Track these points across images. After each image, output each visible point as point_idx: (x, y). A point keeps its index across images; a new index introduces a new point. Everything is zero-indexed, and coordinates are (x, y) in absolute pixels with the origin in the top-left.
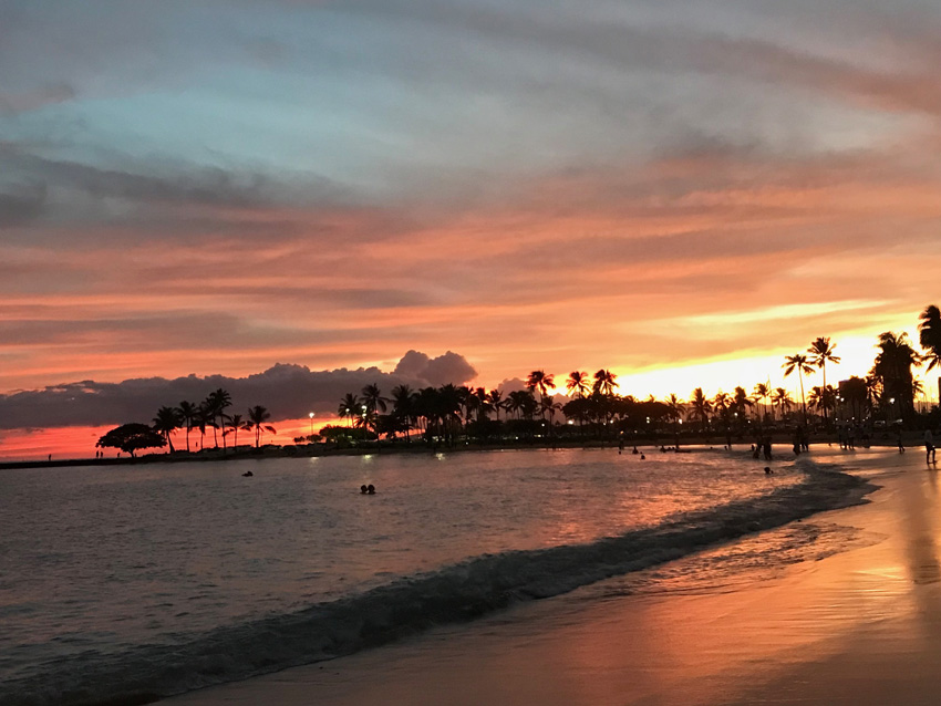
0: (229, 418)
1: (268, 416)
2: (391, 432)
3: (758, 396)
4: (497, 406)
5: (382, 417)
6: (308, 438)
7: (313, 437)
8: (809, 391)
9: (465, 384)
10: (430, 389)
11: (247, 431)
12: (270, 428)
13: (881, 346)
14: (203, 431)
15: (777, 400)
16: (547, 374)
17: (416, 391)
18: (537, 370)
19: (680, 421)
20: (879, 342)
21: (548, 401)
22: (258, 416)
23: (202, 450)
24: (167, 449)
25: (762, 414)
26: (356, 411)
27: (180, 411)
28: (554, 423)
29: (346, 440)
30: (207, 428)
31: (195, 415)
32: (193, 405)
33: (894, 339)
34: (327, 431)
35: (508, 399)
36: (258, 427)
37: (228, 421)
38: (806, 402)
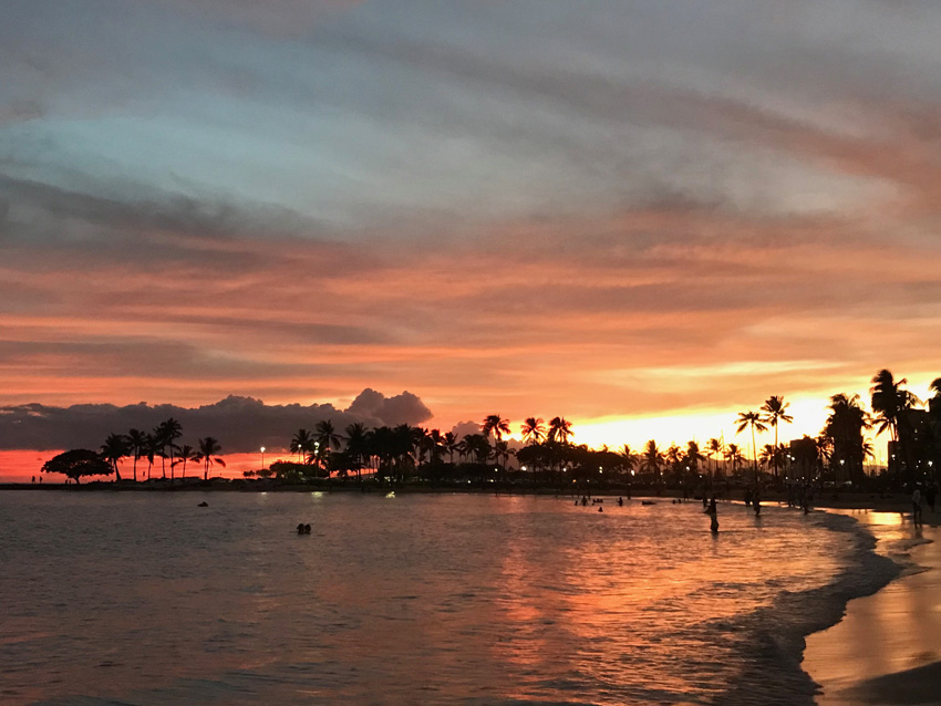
0: (178, 448)
1: (219, 448)
2: (343, 471)
3: (711, 451)
4: (451, 448)
5: (333, 454)
6: (258, 472)
7: (263, 472)
8: (761, 449)
9: (420, 425)
10: (384, 428)
11: (195, 463)
12: (219, 461)
13: (833, 407)
14: (151, 460)
15: (729, 456)
16: (502, 419)
17: (371, 430)
18: (492, 414)
19: (633, 473)
20: (831, 404)
21: (502, 446)
22: (209, 448)
23: (149, 480)
24: (113, 477)
25: (714, 470)
26: (308, 447)
27: (129, 438)
28: (507, 468)
29: (297, 476)
30: (155, 457)
31: (144, 444)
32: (143, 433)
33: (847, 402)
34: (278, 466)
35: (462, 442)
36: (208, 459)
37: (178, 452)
38: (758, 459)
